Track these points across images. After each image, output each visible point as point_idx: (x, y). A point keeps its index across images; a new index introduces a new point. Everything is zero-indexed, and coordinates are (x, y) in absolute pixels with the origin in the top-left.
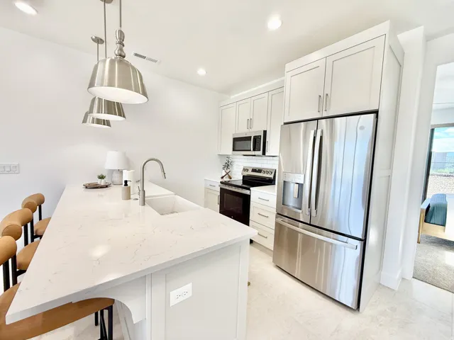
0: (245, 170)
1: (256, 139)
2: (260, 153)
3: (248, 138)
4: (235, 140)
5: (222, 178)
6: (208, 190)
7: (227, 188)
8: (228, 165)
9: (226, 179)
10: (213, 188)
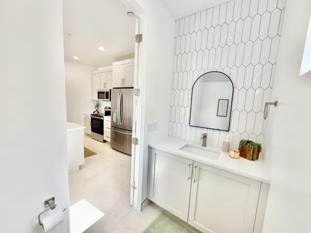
0: (106, 108)
1: (107, 93)
2: (109, 100)
3: (104, 93)
4: (99, 93)
5: (94, 112)
6: (85, 119)
7: (94, 117)
8: (98, 106)
9: (96, 113)
10: (88, 118)
